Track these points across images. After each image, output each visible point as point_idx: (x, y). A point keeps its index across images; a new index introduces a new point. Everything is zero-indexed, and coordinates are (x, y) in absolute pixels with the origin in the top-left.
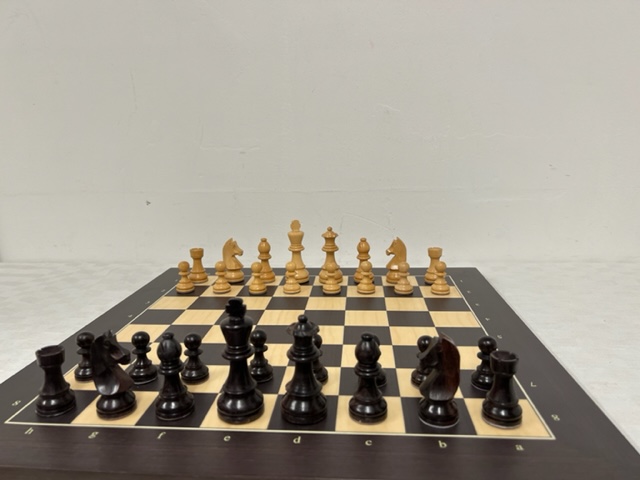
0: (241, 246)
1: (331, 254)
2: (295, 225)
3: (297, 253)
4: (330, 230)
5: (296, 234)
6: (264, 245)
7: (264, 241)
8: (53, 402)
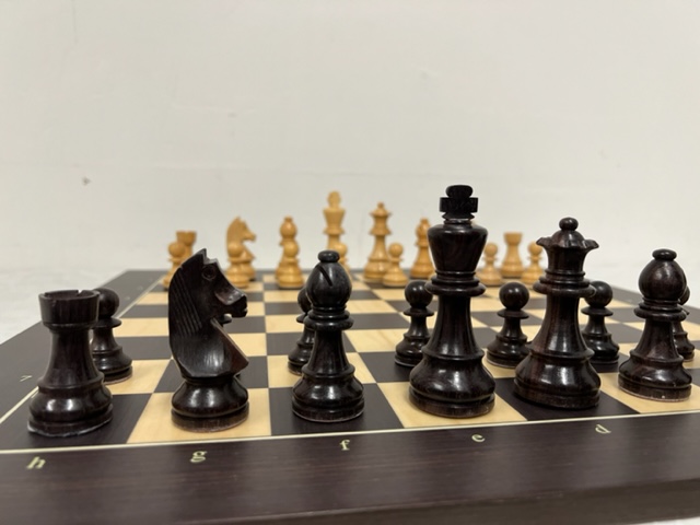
0: (253, 228)
1: (380, 238)
2: (334, 198)
3: (334, 237)
4: (381, 206)
5: (333, 210)
6: (289, 226)
7: (289, 220)
8: (70, 405)
